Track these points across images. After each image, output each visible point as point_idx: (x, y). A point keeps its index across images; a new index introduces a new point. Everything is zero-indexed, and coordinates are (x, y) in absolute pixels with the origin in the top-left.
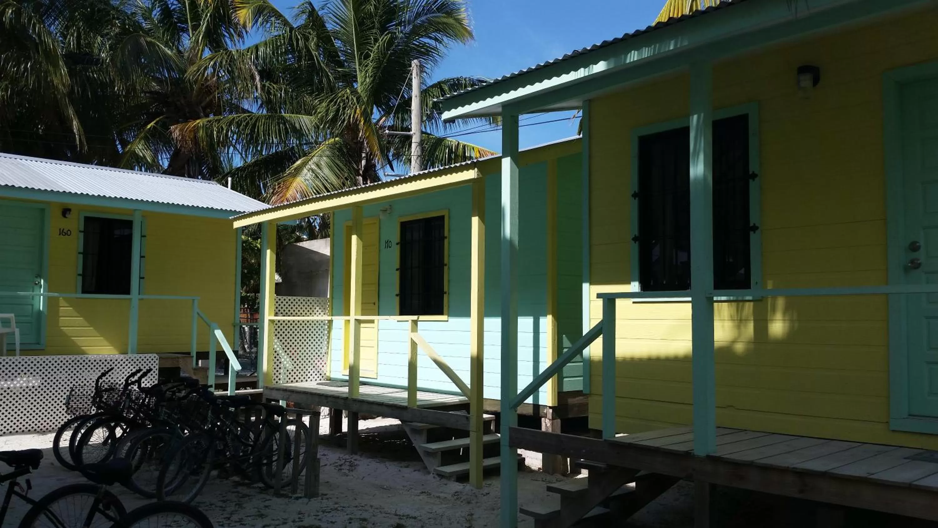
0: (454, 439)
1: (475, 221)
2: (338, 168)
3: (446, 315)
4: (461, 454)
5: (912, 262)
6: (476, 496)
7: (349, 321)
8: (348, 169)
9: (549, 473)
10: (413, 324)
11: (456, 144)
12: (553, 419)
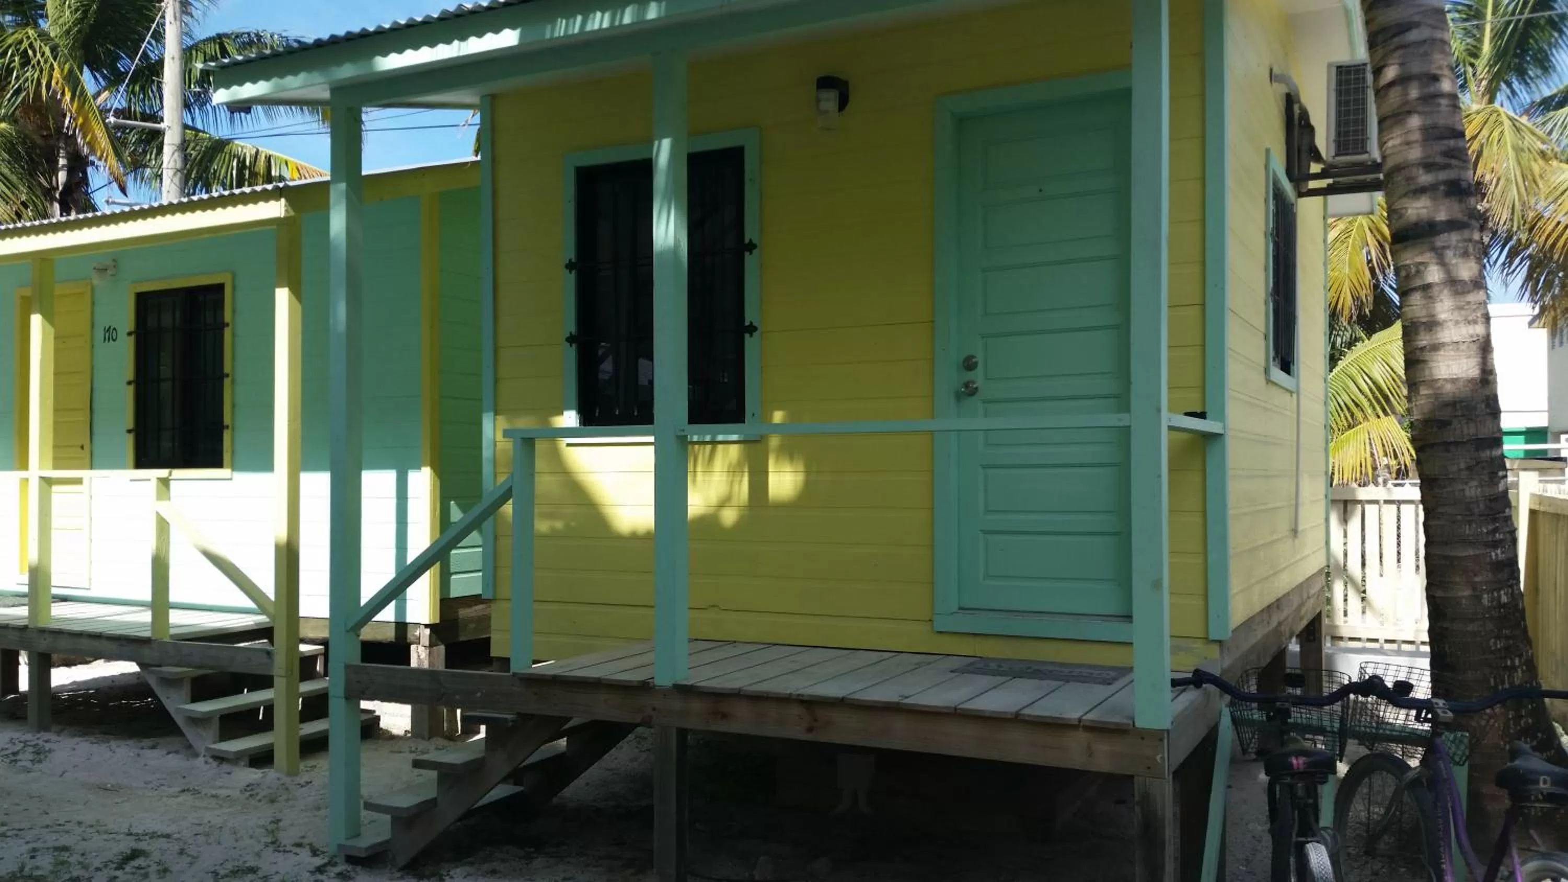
0: (247, 692)
1: (282, 296)
2: (8, 184)
3: (227, 467)
4: (261, 717)
5: (966, 385)
6: (287, 789)
7: (27, 480)
8: (29, 187)
9: (423, 738)
10: (160, 484)
11: (253, 152)
12: (432, 645)
